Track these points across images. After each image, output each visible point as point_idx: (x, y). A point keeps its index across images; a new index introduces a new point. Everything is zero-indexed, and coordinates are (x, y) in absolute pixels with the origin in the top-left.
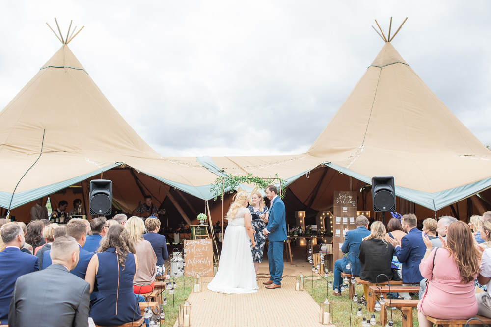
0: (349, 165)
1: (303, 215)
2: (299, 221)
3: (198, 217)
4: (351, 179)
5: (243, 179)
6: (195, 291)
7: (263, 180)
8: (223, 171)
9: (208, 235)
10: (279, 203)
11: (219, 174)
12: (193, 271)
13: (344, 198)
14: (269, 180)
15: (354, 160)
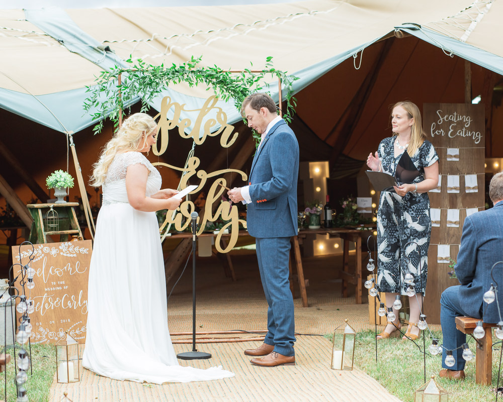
0: (468, 33)
1: (323, 173)
2: (313, 189)
3: (50, 180)
4: (468, 69)
5: (176, 73)
6: (63, 377)
7: (233, 76)
8: (107, 49)
9: (79, 230)
10: (284, 136)
11: (97, 57)
12: (41, 329)
13: (451, 122)
14: (248, 75)
15: (478, 19)
